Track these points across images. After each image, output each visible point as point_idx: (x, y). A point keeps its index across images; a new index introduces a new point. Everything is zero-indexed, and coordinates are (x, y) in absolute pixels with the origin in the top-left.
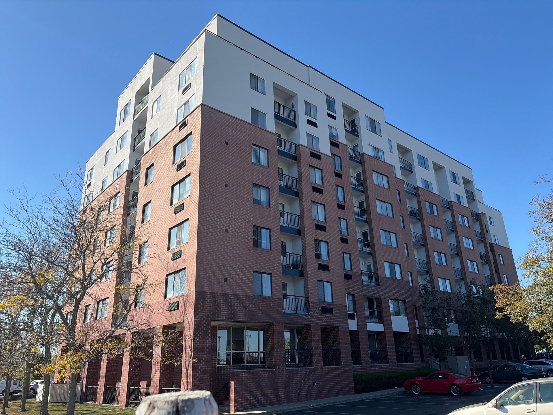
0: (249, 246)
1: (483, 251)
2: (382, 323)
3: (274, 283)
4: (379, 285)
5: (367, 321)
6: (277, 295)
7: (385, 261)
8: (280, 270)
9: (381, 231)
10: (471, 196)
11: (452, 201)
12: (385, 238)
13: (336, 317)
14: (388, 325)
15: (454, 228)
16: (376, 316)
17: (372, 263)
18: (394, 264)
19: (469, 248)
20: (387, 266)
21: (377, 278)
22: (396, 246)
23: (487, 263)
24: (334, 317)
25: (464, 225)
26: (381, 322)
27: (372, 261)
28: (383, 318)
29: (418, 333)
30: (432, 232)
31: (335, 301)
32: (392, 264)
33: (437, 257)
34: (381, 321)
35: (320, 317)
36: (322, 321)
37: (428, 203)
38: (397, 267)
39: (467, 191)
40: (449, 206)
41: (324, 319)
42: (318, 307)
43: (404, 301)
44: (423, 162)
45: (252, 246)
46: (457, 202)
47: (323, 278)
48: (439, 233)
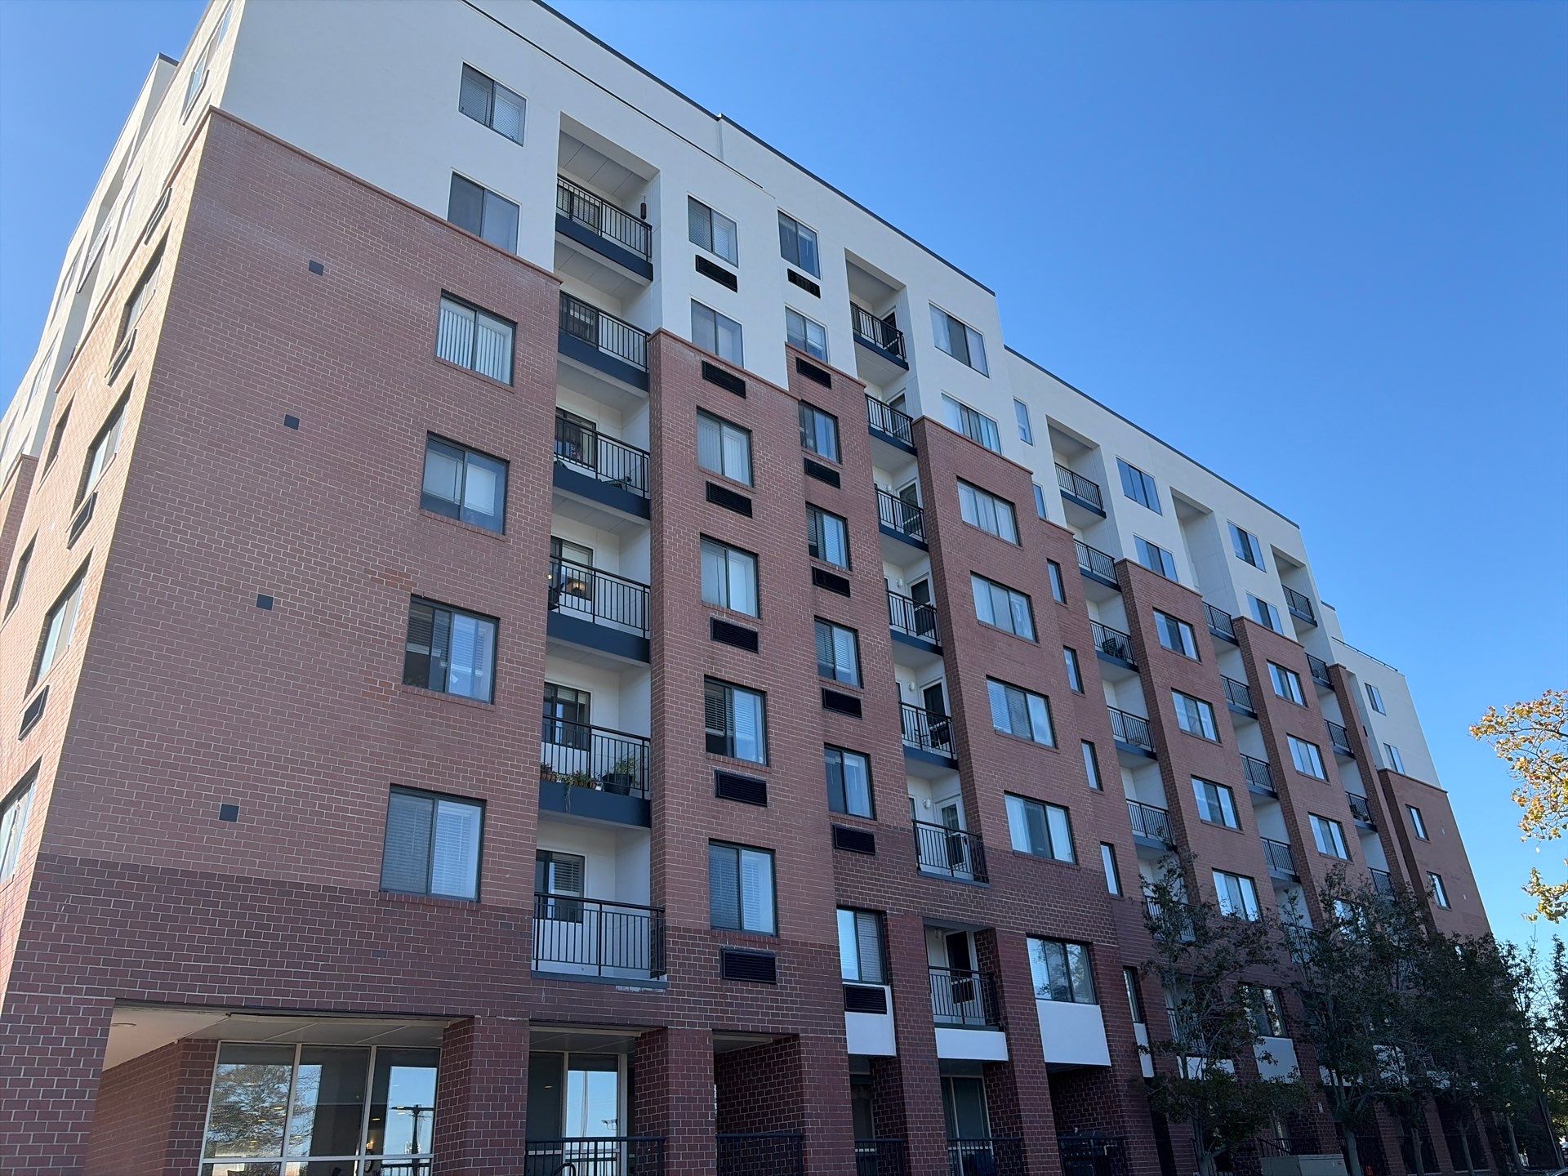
0: (378, 676)
1: (1359, 790)
2: (1001, 1030)
3: (494, 841)
4: (985, 880)
5: (936, 1019)
6: (505, 895)
7: (1006, 792)
8: (530, 790)
9: (991, 685)
10: (1305, 612)
11: (1242, 618)
12: (1006, 710)
13: (790, 995)
14: (1025, 1036)
15: (1255, 710)
16: (976, 1005)
17: (960, 798)
18: (1044, 803)
19: (1312, 775)
20: (1015, 810)
21: (979, 852)
22: (1049, 742)
23: (1373, 828)
24: (781, 994)
25: (1287, 698)
26: (997, 1025)
27: (960, 792)
28: (1005, 1007)
29: (1148, 1071)
30: (1180, 712)
31: (785, 929)
32: (1036, 805)
33: (1204, 800)
34: (997, 1020)
35: (715, 996)
36: (723, 1011)
37: (1163, 616)
38: (1056, 818)
39: (1290, 593)
40: (1235, 635)
41: (731, 1005)
42: (704, 953)
43: (1085, 945)
44: (1140, 486)
45: (394, 680)
46: (1261, 624)
47: (736, 833)
48: (1206, 719)
